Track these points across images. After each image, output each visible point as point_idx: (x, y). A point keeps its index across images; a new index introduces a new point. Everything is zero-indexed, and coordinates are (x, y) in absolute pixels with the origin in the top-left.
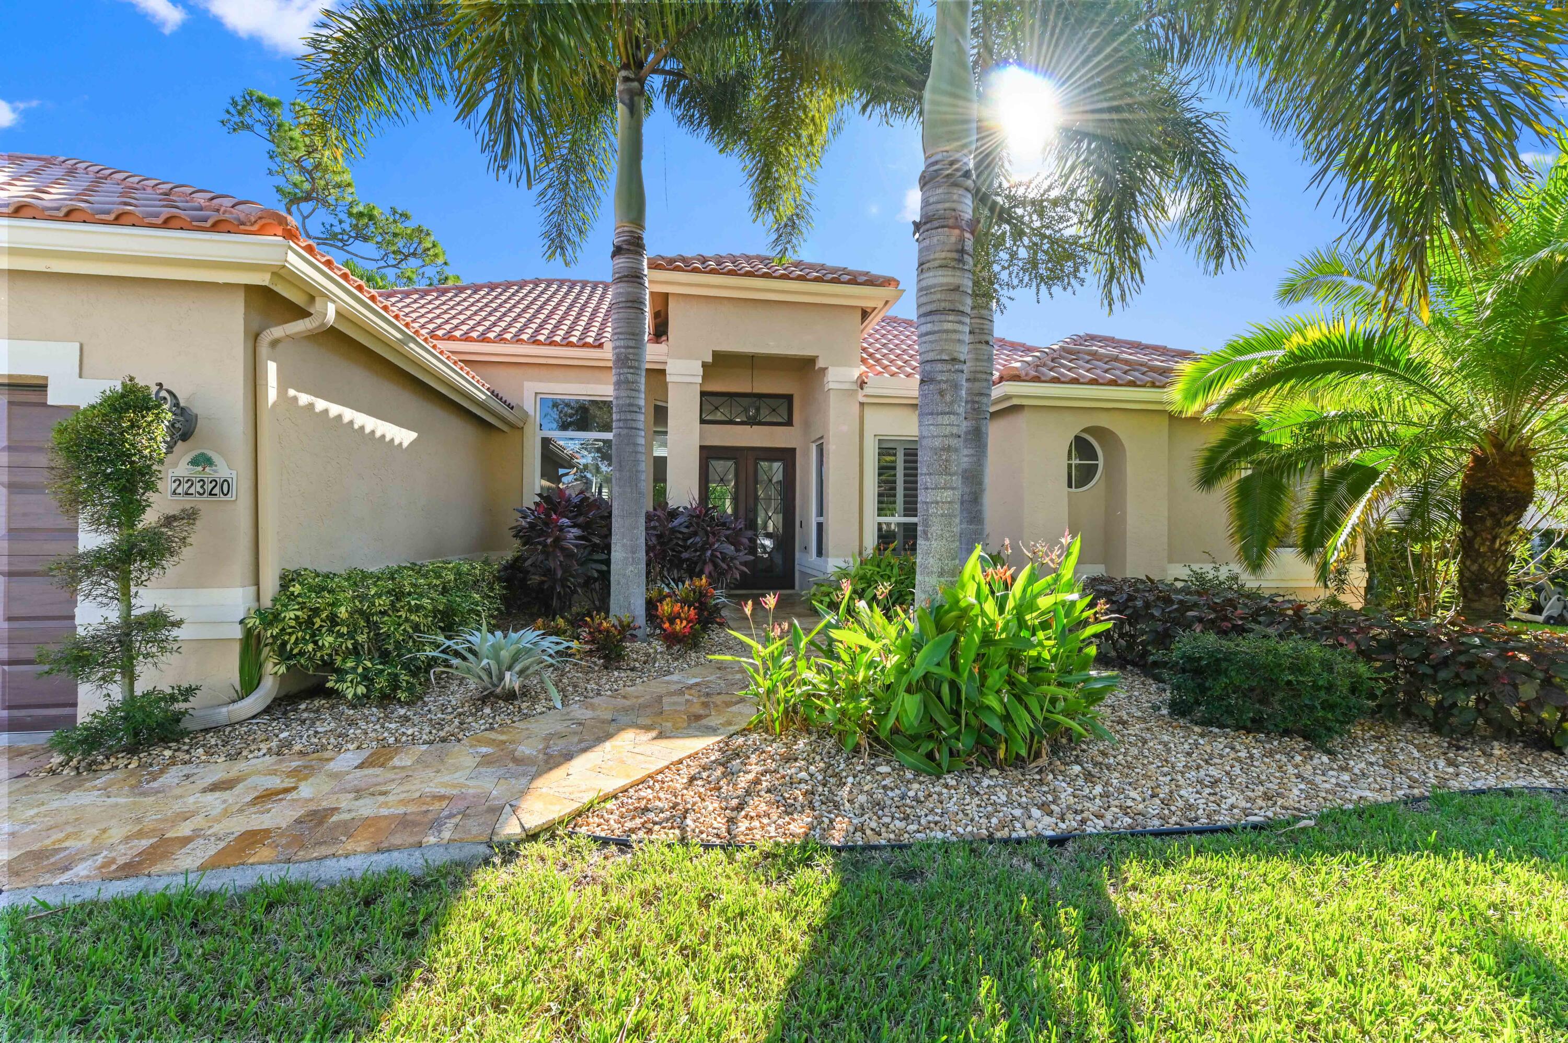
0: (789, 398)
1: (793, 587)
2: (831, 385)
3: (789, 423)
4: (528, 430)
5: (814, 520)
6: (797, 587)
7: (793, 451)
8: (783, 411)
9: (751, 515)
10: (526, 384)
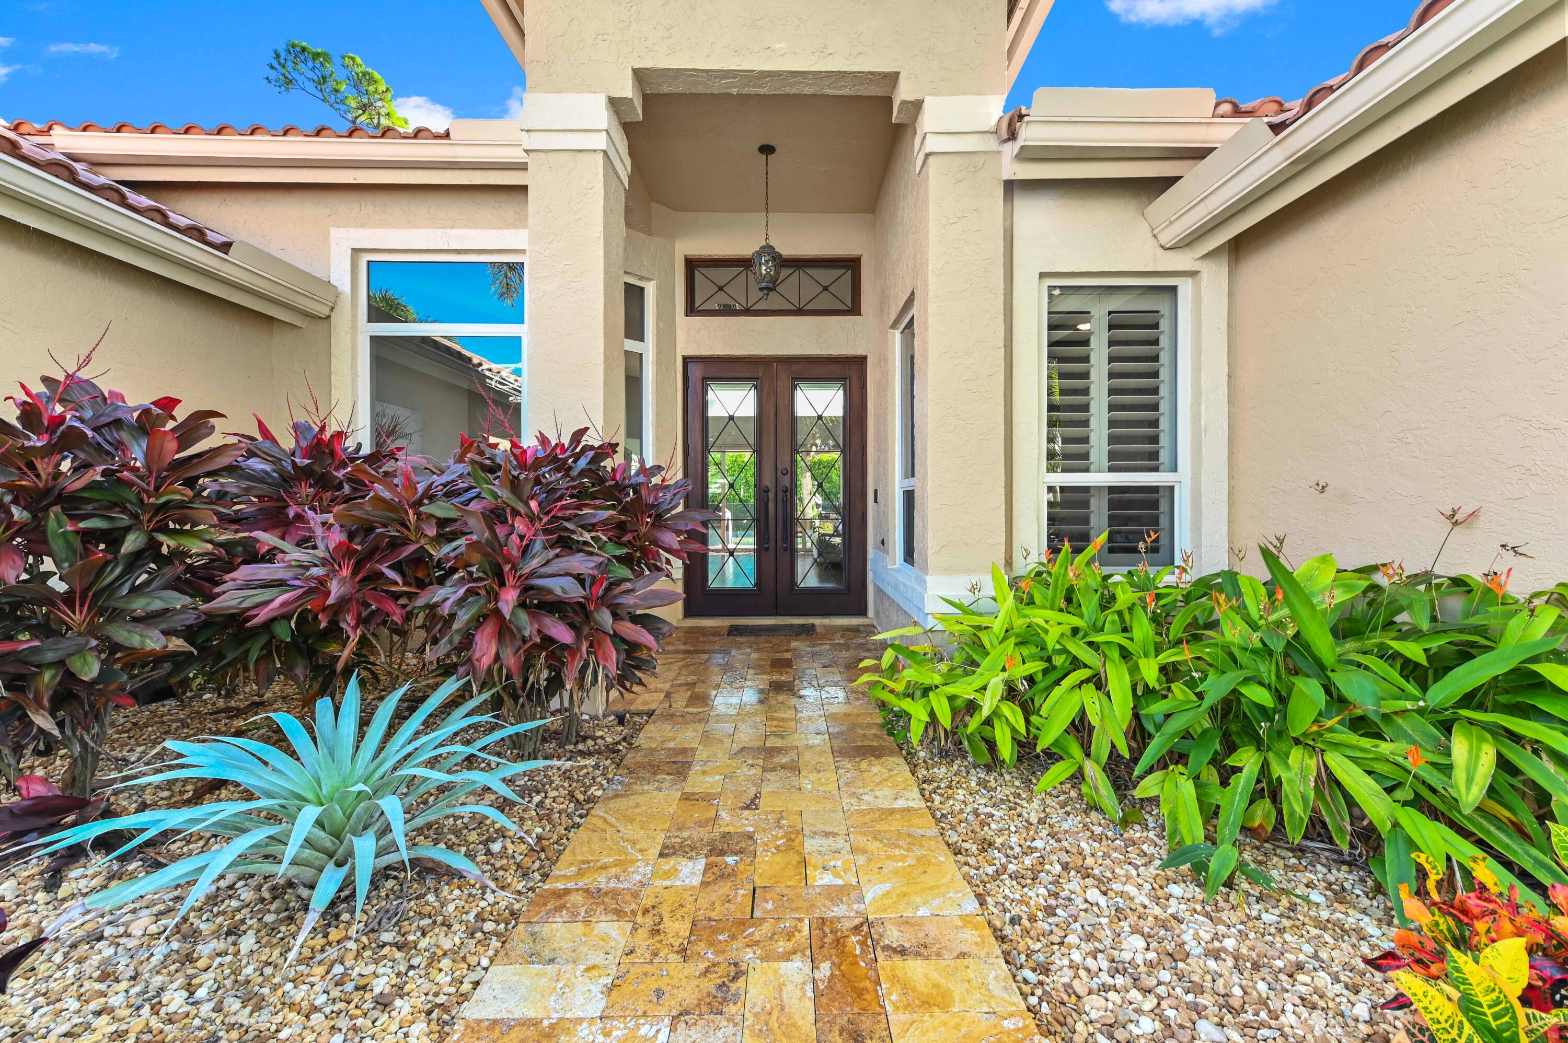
0: (852, 264)
1: (863, 612)
2: (932, 144)
3: (854, 309)
4: (341, 322)
5: (897, 486)
6: (871, 612)
7: (861, 361)
8: (843, 288)
9: (786, 481)
10: (333, 231)
